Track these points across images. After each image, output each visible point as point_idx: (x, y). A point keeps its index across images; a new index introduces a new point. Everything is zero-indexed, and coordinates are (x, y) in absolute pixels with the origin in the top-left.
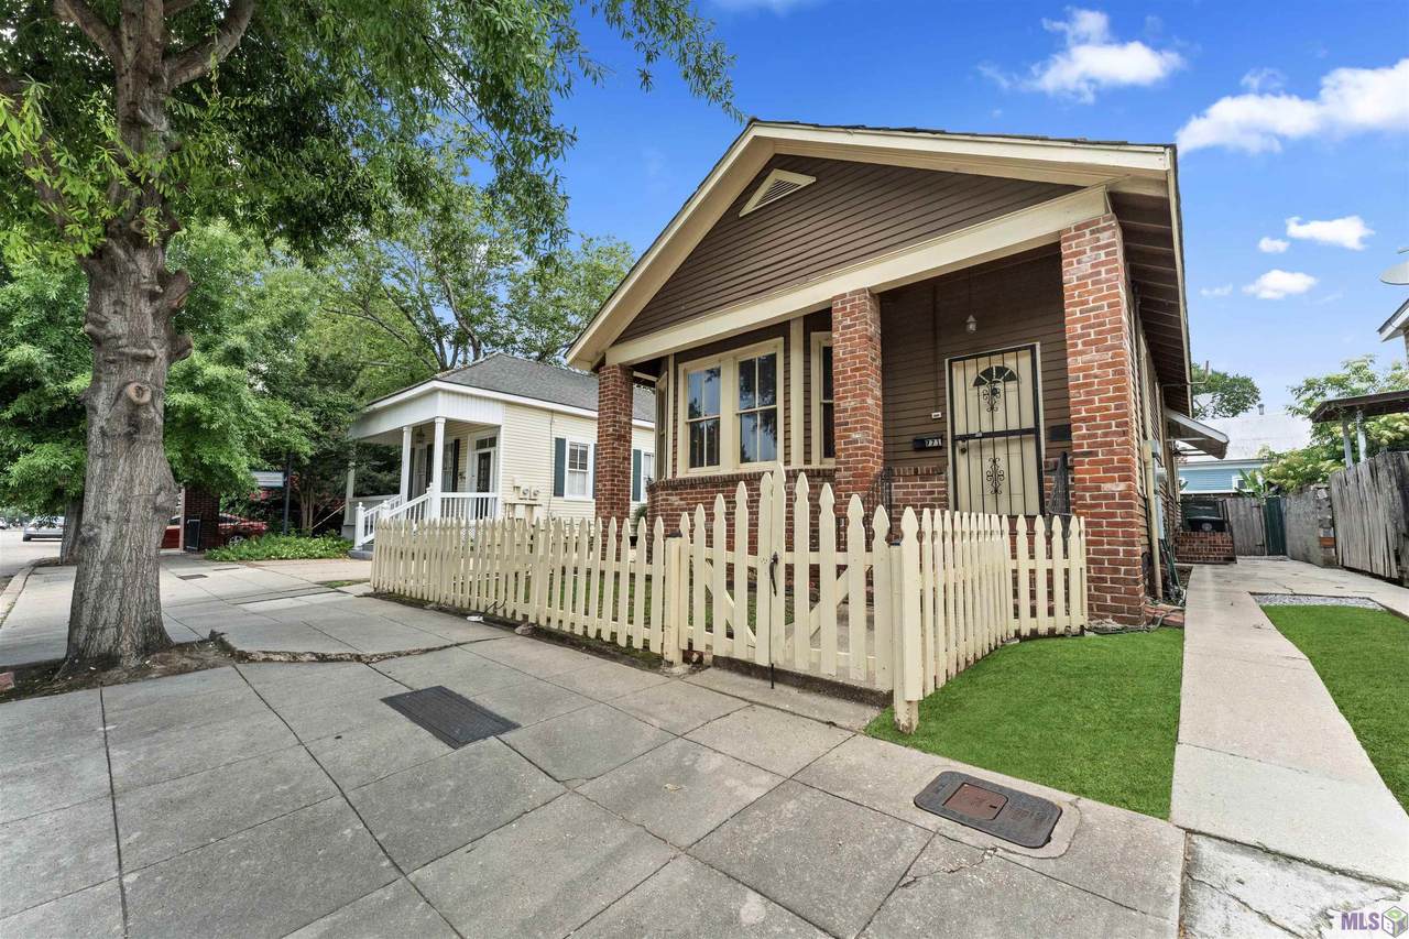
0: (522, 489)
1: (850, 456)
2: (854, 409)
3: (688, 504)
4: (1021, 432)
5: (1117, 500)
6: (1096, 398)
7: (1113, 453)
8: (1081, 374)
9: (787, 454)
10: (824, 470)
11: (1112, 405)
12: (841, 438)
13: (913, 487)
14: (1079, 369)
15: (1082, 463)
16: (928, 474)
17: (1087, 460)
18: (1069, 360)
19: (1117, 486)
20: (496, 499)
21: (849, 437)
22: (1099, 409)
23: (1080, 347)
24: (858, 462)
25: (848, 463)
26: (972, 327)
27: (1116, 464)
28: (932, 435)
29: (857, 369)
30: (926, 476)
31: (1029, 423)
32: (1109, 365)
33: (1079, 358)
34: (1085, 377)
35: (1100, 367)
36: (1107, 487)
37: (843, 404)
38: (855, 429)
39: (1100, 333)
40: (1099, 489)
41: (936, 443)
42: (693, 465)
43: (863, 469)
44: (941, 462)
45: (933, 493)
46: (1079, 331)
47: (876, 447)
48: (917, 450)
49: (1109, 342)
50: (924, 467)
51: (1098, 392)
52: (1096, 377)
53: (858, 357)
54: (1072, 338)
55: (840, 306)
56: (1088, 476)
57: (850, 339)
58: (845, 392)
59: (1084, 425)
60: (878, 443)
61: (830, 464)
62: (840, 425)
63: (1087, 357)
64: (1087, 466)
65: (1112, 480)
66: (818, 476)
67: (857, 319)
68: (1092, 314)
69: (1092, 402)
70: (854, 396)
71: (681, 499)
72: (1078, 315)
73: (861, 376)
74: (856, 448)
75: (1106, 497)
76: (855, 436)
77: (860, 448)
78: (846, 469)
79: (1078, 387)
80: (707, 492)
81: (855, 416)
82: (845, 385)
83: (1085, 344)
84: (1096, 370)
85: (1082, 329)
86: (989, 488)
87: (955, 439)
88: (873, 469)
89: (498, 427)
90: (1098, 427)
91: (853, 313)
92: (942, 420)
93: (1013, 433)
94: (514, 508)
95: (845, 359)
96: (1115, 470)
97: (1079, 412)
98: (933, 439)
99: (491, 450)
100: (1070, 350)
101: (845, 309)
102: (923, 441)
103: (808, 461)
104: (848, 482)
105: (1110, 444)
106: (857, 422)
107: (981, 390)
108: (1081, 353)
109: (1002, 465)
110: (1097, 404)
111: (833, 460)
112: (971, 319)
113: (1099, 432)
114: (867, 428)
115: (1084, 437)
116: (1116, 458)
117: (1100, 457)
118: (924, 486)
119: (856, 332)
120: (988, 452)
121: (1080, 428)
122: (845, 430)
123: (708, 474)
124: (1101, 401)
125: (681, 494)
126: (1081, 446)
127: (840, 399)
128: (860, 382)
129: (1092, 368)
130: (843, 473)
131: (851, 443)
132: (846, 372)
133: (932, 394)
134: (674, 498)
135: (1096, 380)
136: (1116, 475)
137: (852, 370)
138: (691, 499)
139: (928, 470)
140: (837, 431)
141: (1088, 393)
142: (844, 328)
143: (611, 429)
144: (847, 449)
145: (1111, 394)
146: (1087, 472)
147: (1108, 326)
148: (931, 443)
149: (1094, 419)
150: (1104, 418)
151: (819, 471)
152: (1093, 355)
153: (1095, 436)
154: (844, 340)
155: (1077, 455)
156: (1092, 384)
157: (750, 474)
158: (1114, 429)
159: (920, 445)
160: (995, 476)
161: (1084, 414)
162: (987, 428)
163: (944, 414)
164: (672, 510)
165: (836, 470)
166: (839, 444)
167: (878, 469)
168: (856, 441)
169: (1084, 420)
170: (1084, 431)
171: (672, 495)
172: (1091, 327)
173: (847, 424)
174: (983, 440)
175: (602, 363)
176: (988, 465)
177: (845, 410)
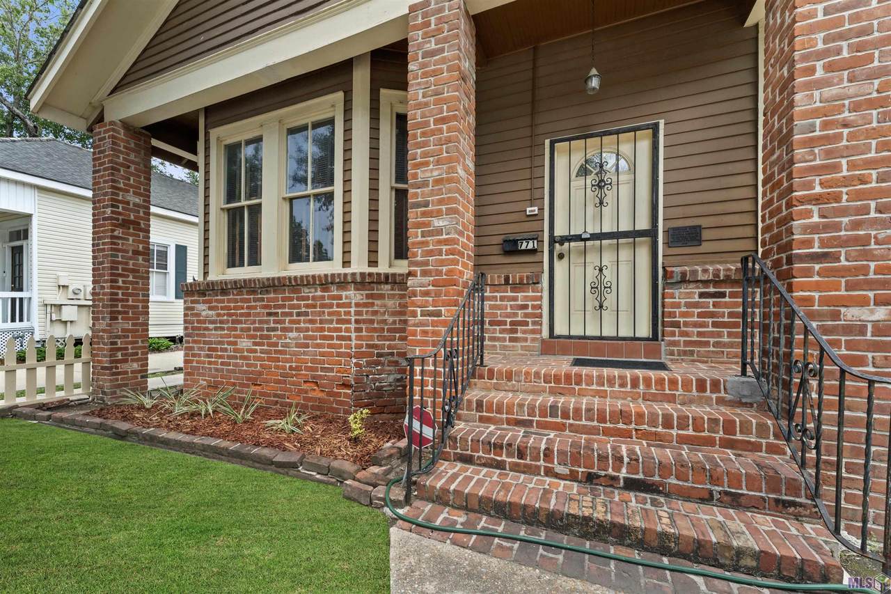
0: (71, 289)
1: (430, 253)
2: (438, 182)
3: (219, 315)
4: (634, 234)
5: (869, 336)
6: (844, 161)
7: (868, 255)
8: (818, 121)
9: (346, 252)
10: (394, 275)
11: (874, 173)
12: (418, 225)
13: (502, 299)
14: (815, 113)
15: (808, 273)
16: (521, 283)
17: (817, 267)
18: (798, 97)
19: (872, 312)
20: (30, 298)
21: (428, 224)
22: (846, 182)
23: (819, 73)
24: (442, 263)
25: (427, 263)
26: (595, 83)
27: (872, 276)
28: (525, 235)
29: (444, 120)
30: (519, 286)
31: (643, 224)
32: (872, 104)
33: (816, 94)
34: (825, 126)
35: (855, 108)
36: (851, 314)
37: (421, 174)
38: (439, 214)
39: (859, 48)
40: (836, 316)
41: (530, 246)
42: (232, 264)
43: (449, 272)
44: (535, 269)
45: (526, 307)
46: (820, 46)
47: (467, 242)
48: (507, 253)
49: (876, 63)
50: (517, 274)
51: (848, 152)
52: (845, 126)
53: (445, 101)
54: (805, 58)
55: (420, 20)
56: (816, 295)
57: (435, 73)
58: (425, 155)
59: (815, 209)
60: (468, 238)
61: (402, 267)
62: (418, 205)
63: (829, 92)
64: (816, 278)
65: (863, 302)
66: (387, 282)
67: (445, 40)
68: (846, 14)
69: (836, 168)
70: (438, 162)
71: (210, 308)
72: (820, 17)
73: (449, 130)
74: (440, 242)
75: (848, 330)
76: (438, 223)
77: (446, 242)
78: (424, 273)
79: (810, 143)
80: (243, 301)
81: (440, 192)
82: (425, 144)
83: (829, 68)
84: (846, 114)
85: (825, 42)
86: (592, 303)
87: (553, 240)
88: (461, 273)
89: (29, 216)
90: (844, 212)
91: (440, 31)
92: (537, 218)
93: (625, 235)
94: (60, 310)
95: (427, 105)
96: (871, 285)
97: (810, 186)
98: (527, 240)
99: (24, 243)
100: (800, 80)
101: (428, 24)
102: (515, 242)
103: (373, 262)
104: (427, 294)
105: (865, 241)
106: (441, 202)
107: (589, 181)
108: (820, 84)
109: (609, 275)
110: (845, 173)
111: (405, 262)
112: (594, 71)
113: (845, 220)
114: (456, 211)
115: (815, 229)
116: (872, 265)
117: (844, 262)
118: (515, 299)
119: (444, 61)
120: (592, 259)
121: (809, 214)
122: (424, 214)
123: (247, 277)
124: (852, 166)
125: (209, 302)
126: (808, 244)
127: (418, 166)
128: (449, 140)
129: (840, 109)
130: (419, 279)
131: (431, 233)
132: (427, 124)
133: (527, 185)
134: (201, 307)
135: (846, 131)
136: (871, 294)
137: (436, 122)
138: (222, 308)
139: (521, 279)
140: (413, 216)
141: (829, 154)
142: (427, 54)
143: (109, 210)
144: (426, 243)
145: (873, 154)
146: (817, 287)
147: (876, 34)
148: (525, 244)
149: (837, 198)
150: (859, 195)
151: (387, 276)
152: (843, 86)
153: (837, 227)
154: (425, 75)
155: (802, 258)
156: (838, 137)
157: (296, 278)
158: (873, 215)
159: (511, 248)
160: (599, 288)
161: (818, 189)
162: (592, 229)
163: (541, 209)
164: (199, 322)
165: (410, 274)
166: (414, 236)
167: (469, 275)
168: (439, 231)
169: (817, 200)
170: (816, 219)
171: (197, 302)
172: (842, 37)
173: (426, 204)
174: (589, 243)
175: (100, 119)
176: (591, 273)
177: (425, 184)
